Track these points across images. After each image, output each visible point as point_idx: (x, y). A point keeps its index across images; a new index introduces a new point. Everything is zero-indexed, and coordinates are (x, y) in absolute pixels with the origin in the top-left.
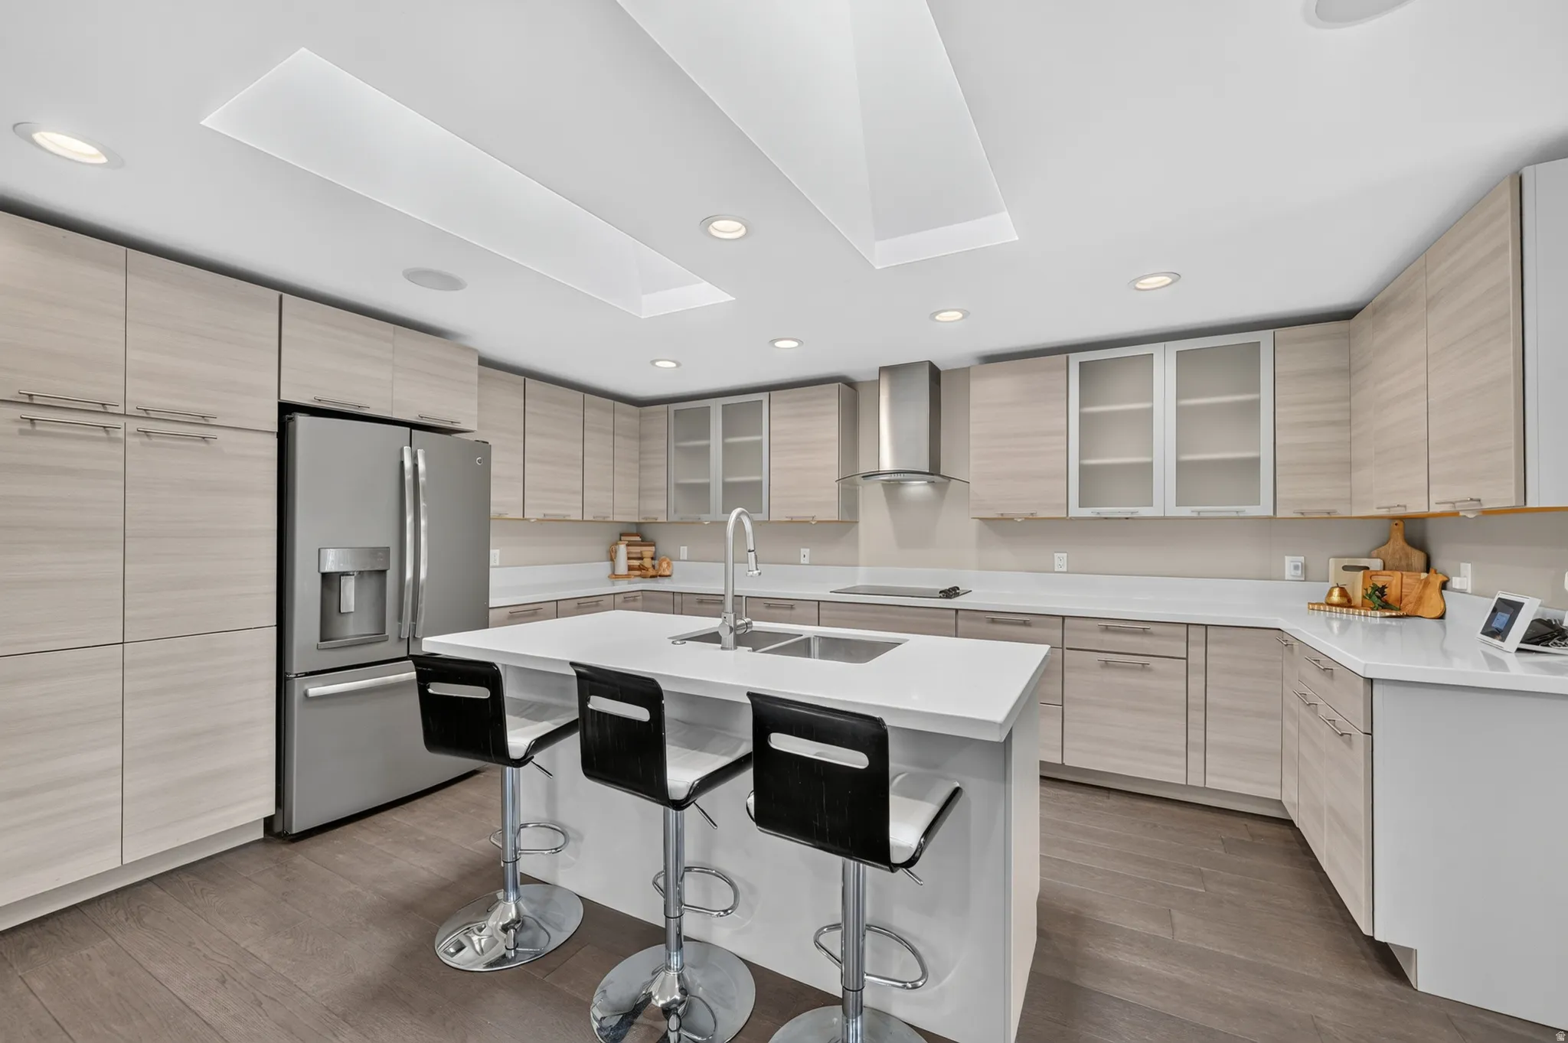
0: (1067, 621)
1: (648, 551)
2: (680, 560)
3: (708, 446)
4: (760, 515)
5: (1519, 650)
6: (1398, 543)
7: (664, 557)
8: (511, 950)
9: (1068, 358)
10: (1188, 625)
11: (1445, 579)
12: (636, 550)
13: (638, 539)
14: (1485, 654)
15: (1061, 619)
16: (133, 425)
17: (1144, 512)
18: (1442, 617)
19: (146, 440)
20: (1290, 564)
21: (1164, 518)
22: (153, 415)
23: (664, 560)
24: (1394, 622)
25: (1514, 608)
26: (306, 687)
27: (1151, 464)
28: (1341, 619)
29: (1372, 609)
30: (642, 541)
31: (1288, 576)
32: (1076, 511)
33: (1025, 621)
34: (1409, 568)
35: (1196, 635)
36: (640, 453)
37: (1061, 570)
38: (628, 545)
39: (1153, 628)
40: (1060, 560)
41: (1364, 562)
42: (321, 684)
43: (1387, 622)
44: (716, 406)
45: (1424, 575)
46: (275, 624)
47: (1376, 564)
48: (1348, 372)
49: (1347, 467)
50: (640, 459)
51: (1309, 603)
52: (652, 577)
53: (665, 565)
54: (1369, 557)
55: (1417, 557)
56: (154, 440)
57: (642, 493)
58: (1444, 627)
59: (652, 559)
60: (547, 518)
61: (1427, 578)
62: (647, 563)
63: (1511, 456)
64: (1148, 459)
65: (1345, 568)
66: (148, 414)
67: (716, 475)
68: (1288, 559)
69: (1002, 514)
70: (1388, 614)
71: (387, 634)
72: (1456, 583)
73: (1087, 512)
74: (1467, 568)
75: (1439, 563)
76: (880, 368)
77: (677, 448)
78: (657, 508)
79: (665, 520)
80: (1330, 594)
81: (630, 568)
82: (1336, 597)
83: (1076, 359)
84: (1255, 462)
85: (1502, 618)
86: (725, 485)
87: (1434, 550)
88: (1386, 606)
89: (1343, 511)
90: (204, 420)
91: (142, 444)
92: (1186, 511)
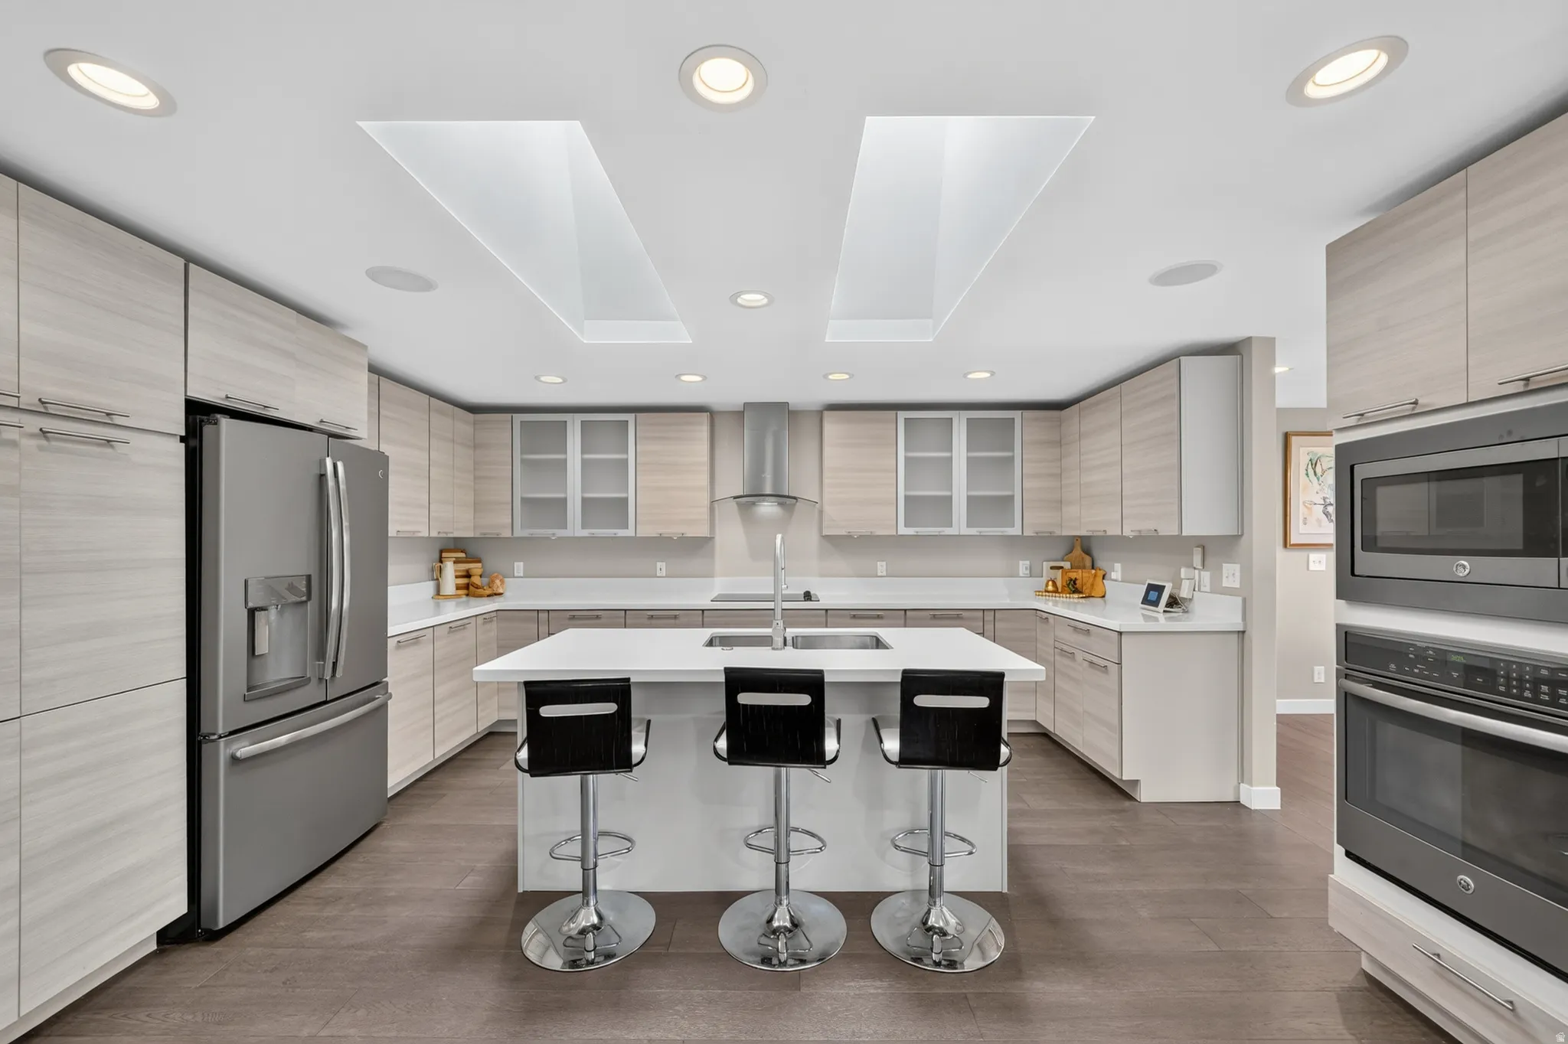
0: (908, 612)
1: (475, 567)
2: (514, 577)
3: (565, 460)
4: (626, 530)
5: (1164, 611)
6: (1078, 551)
7: (496, 574)
8: (591, 951)
9: (897, 413)
10: (984, 610)
11: (1104, 573)
12: (464, 567)
13: (463, 555)
14: (1143, 615)
15: (903, 612)
16: (34, 423)
17: (948, 531)
18: (1104, 597)
19: (44, 442)
20: (1023, 566)
21: (959, 536)
22: (52, 409)
23: (497, 577)
24: (1083, 600)
25: (1160, 589)
26: (234, 747)
27: (951, 497)
28: (1052, 600)
29: (1070, 594)
30: (466, 558)
31: (1021, 575)
32: (903, 530)
33: (878, 615)
34: (1084, 567)
35: (989, 616)
36: (475, 463)
37: (883, 574)
38: (455, 562)
39: (964, 614)
40: (881, 567)
41: (1062, 564)
42: (247, 743)
43: (1081, 600)
44: (574, 423)
45: (1093, 571)
46: (185, 676)
47: (1067, 565)
48: (1059, 444)
49: (1059, 504)
50: (475, 469)
51: (1036, 591)
52: (489, 596)
53: (498, 582)
54: (1063, 560)
55: (1088, 561)
56: (54, 443)
57: (478, 507)
58: (1105, 602)
59: (481, 576)
60: (401, 535)
61: (1096, 573)
62: (476, 580)
63: (1176, 508)
64: (947, 493)
65: (1052, 568)
66: (46, 408)
67: (574, 490)
68: (1021, 563)
69: (871, 532)
70: (1081, 596)
71: (308, 676)
72: (1114, 575)
73: (911, 531)
74: (1118, 566)
75: (1099, 563)
76: (745, 403)
77: (523, 461)
78: (499, 522)
79: (510, 535)
80: (1047, 585)
81: (458, 588)
82: (1050, 588)
83: (903, 415)
84: (1012, 498)
85: (1153, 595)
86: (584, 500)
87: (1096, 553)
88: (1076, 591)
89: (1058, 533)
90: (108, 418)
91: (40, 448)
92: (973, 531)
